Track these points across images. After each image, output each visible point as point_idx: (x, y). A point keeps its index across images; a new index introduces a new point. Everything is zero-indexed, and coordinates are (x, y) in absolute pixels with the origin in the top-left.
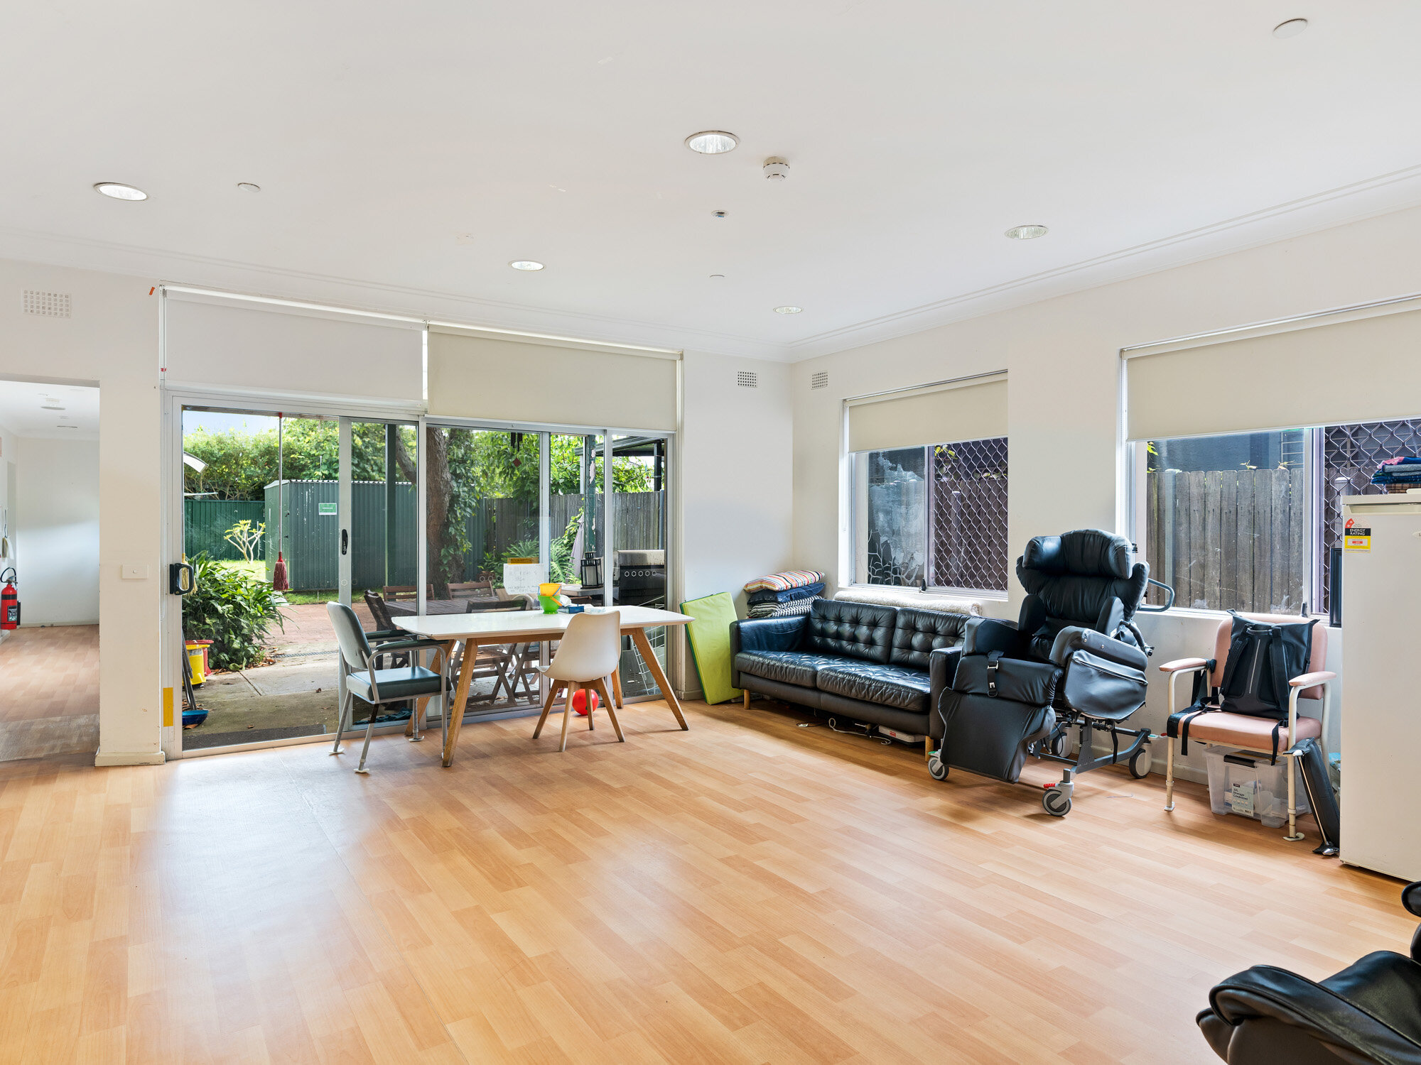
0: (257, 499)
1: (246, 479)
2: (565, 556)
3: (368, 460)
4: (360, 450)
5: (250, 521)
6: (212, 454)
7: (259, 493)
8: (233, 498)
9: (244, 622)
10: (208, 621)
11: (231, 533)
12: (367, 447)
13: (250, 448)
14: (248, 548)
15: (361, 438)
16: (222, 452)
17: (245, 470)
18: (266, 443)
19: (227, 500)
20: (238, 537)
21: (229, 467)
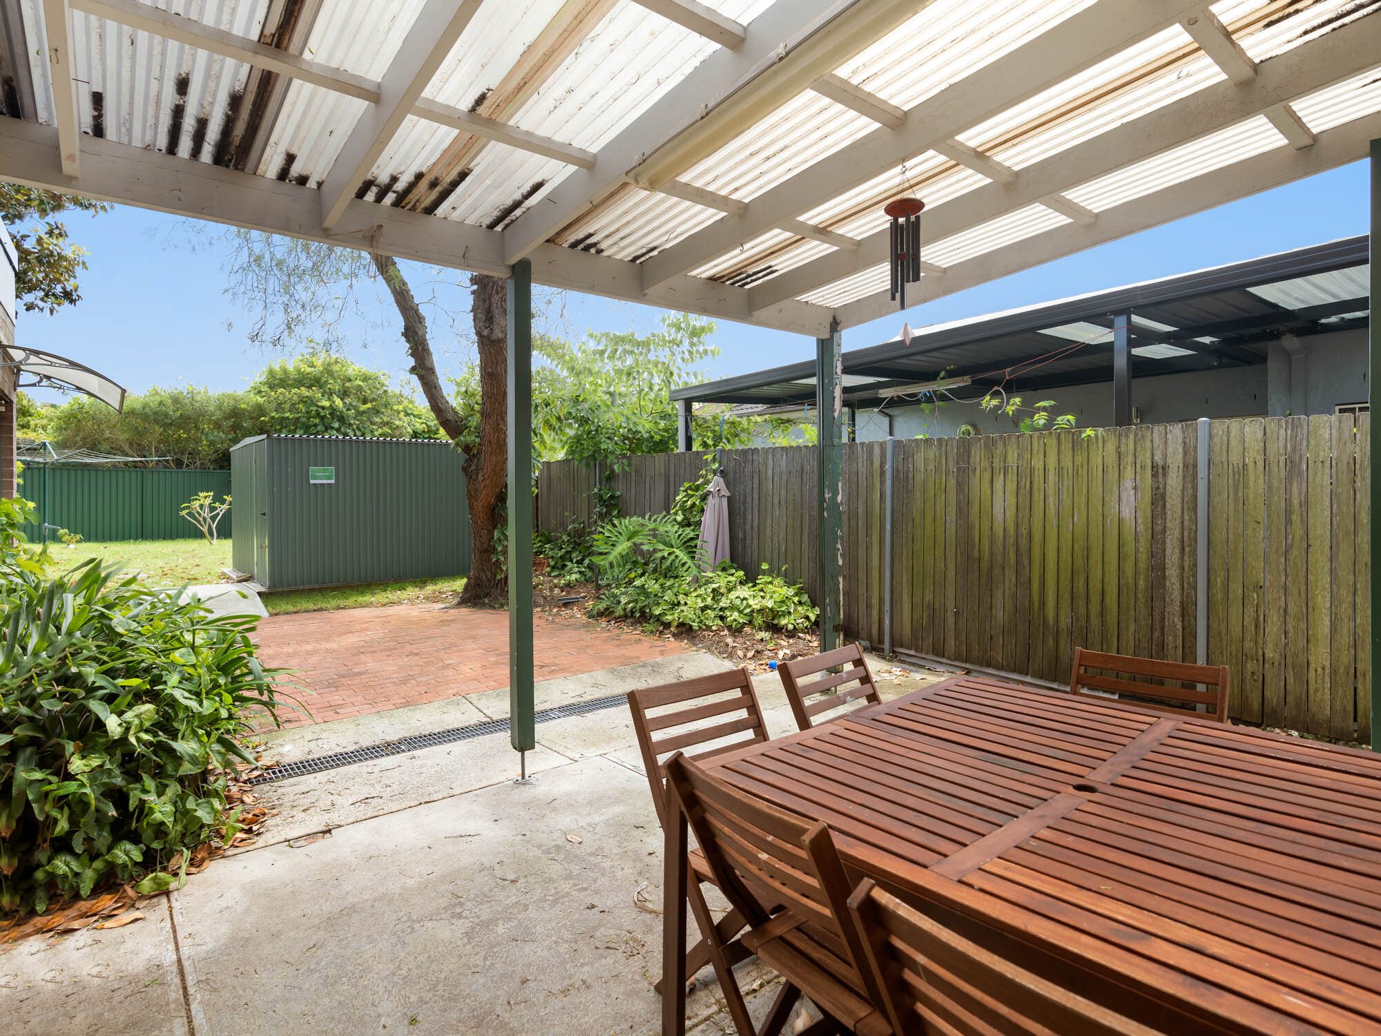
0: (221, 468)
1: (209, 446)
2: (692, 539)
3: (350, 425)
4: (341, 412)
5: (212, 493)
6: (166, 415)
7: (224, 460)
8: (192, 466)
9: (184, 746)
10: (77, 765)
11: (188, 507)
12: (348, 410)
13: (212, 408)
14: (210, 526)
15: (342, 400)
16: (178, 414)
17: (207, 435)
18: (232, 402)
19: (184, 469)
20: (198, 512)
21: (187, 431)
